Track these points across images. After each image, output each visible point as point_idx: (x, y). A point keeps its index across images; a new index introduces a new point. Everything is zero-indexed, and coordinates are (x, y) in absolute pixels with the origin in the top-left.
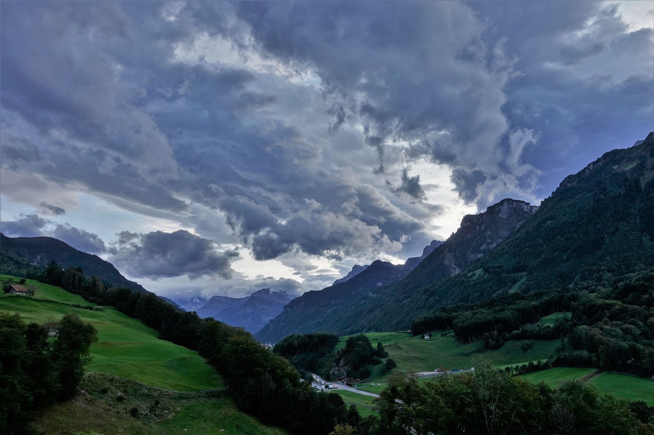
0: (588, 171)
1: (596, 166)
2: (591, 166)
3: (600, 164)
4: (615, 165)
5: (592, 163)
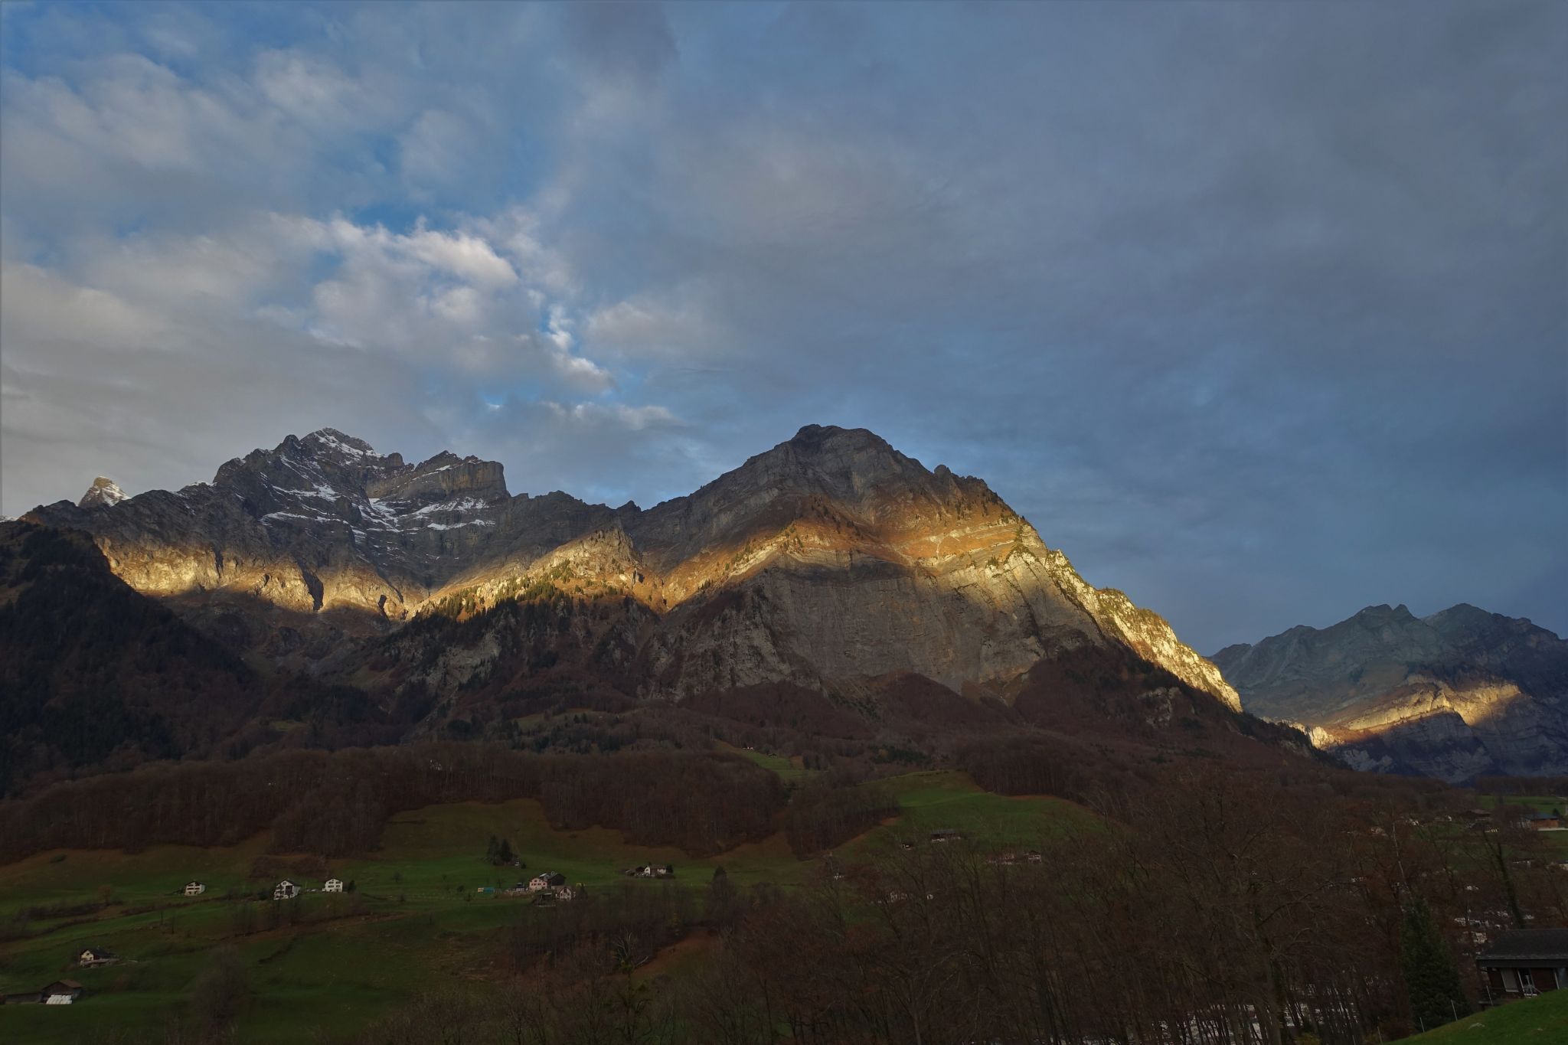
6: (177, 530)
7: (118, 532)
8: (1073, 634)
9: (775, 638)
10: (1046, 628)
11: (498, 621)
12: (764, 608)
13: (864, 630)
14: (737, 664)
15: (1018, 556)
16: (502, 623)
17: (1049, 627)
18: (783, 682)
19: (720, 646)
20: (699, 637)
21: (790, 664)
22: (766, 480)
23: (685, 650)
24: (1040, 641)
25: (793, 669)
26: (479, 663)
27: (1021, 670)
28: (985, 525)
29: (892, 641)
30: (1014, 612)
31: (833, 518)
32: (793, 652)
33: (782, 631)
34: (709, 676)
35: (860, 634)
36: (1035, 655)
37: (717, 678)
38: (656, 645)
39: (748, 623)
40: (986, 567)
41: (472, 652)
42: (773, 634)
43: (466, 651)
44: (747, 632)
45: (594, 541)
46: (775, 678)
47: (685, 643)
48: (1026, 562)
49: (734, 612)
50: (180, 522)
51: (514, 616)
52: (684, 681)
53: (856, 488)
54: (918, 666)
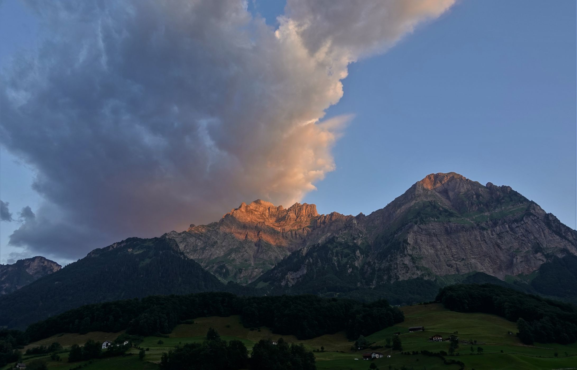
0: (111, 248)
1: (119, 246)
2: (116, 245)
3: (123, 245)
4: (130, 248)
5: (117, 243)
6: (207, 238)
7: (189, 240)
8: (561, 251)
9: (413, 260)
10: (546, 249)
11: (306, 260)
12: (408, 248)
13: (455, 255)
14: (398, 271)
15: (528, 217)
16: (307, 261)
17: (548, 248)
18: (418, 278)
19: (390, 265)
20: (382, 262)
21: (421, 271)
22: (410, 197)
23: (377, 267)
24: (543, 254)
25: (423, 273)
26: (299, 277)
27: (534, 269)
28: (512, 205)
29: (469, 259)
30: (529, 242)
31: (439, 209)
32: (423, 266)
33: (418, 257)
34: (385, 277)
35: (454, 256)
36: (541, 261)
37: (390, 278)
38: (366, 266)
39: (401, 255)
40: (512, 223)
41: (297, 273)
42: (413, 259)
43: (295, 273)
44: (402, 258)
45: (345, 229)
46: (415, 277)
47: (377, 265)
48: (532, 219)
49: (396, 251)
50: (208, 235)
51: (311, 258)
52: (376, 280)
53: (450, 196)
54: (483, 269)
